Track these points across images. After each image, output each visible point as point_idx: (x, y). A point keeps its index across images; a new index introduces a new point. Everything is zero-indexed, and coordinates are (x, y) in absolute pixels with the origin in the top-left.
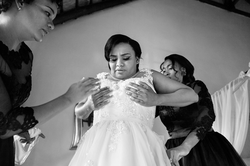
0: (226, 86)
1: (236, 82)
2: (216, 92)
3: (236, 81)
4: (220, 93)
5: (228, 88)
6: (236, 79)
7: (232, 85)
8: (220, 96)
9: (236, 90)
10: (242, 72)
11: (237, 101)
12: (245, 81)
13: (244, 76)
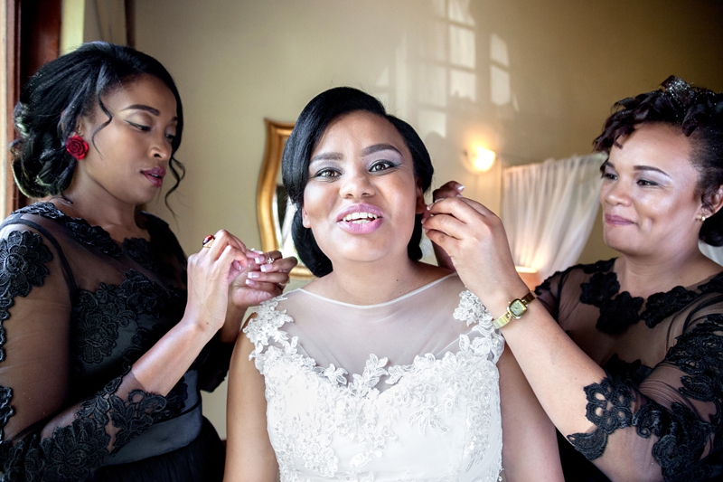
0: (570, 161)
9: (584, 181)
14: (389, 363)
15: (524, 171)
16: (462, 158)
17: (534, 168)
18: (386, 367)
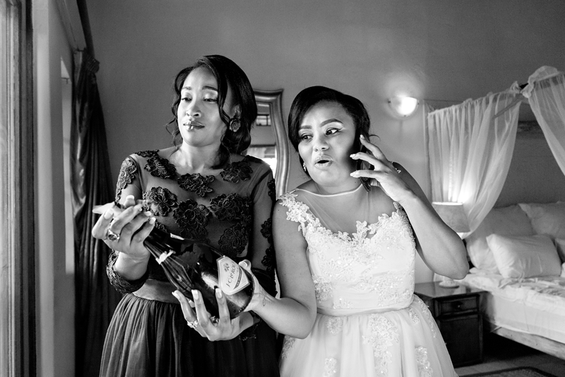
0: (484, 99)
1: (503, 98)
2: (467, 101)
3: (503, 95)
4: (473, 107)
5: (487, 103)
6: (505, 92)
7: (495, 99)
8: (471, 113)
9: (498, 115)
10: (516, 84)
11: (496, 136)
12: (515, 104)
13: (517, 92)
14: (368, 224)
15: (445, 113)
16: (386, 106)
17: (453, 108)
18: (367, 226)
